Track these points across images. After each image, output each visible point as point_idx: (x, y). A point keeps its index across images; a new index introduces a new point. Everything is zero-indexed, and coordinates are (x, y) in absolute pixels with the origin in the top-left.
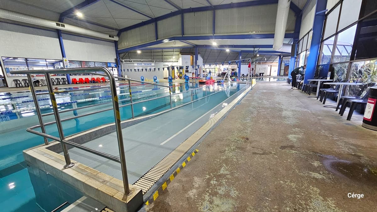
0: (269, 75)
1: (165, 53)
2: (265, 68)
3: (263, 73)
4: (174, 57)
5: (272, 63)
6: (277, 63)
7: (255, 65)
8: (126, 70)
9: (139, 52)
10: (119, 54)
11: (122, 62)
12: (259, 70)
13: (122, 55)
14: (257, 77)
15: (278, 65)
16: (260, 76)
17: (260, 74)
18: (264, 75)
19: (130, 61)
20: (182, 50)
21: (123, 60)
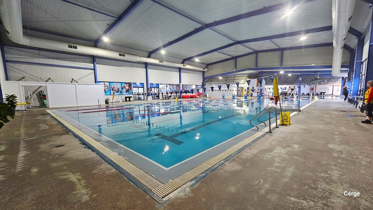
0: (331, 94)
1: (236, 78)
2: (326, 88)
3: (324, 93)
4: (242, 80)
5: (334, 83)
6: (340, 83)
7: (316, 86)
8: (208, 90)
9: (220, 78)
10: (205, 79)
11: (206, 84)
12: (320, 89)
13: (207, 80)
14: (318, 95)
15: (341, 85)
16: (322, 95)
17: (321, 93)
18: (325, 94)
19: (211, 84)
20: (250, 75)
21: (207, 84)
